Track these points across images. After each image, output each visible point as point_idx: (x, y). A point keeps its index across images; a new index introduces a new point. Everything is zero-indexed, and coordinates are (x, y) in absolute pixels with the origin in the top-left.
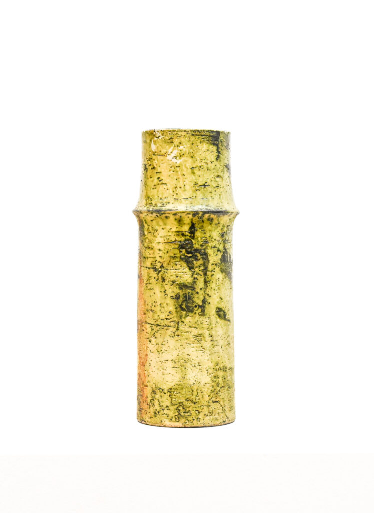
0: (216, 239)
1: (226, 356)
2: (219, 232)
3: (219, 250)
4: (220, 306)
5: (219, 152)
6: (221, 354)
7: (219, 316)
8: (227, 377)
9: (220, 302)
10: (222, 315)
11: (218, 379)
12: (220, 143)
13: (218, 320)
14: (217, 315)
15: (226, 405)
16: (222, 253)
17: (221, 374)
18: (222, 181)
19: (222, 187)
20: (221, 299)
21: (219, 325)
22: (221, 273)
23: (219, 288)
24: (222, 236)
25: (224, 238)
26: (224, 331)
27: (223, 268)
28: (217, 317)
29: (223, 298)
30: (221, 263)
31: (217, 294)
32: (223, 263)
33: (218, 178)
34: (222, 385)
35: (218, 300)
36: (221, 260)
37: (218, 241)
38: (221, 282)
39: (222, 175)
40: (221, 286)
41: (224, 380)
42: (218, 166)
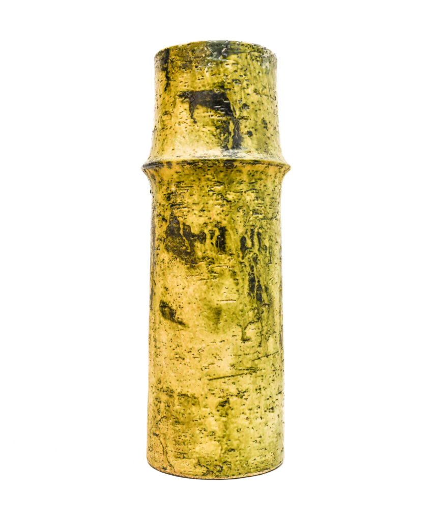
0: (162, 203)
1: (173, 375)
2: (164, 193)
3: (164, 219)
4: (164, 299)
5: (168, 78)
6: (165, 369)
7: (164, 314)
8: (174, 405)
9: (164, 294)
10: (168, 312)
11: (159, 404)
12: (170, 66)
13: (162, 319)
14: (161, 311)
15: (168, 445)
16: (168, 224)
17: (164, 397)
18: (171, 119)
19: (169, 127)
20: (167, 289)
21: (163, 326)
22: (166, 252)
23: (164, 274)
24: (168, 198)
25: (171, 202)
26: (170, 336)
27: (169, 244)
28: (161, 314)
29: (170, 289)
30: (167, 237)
31: (162, 282)
32: (169, 238)
33: (166, 116)
34: (165, 415)
35: (163, 290)
36: (166, 233)
37: (163, 206)
38: (167, 265)
39: (171, 110)
40: (167, 271)
41: (167, 408)
42: (167, 98)
